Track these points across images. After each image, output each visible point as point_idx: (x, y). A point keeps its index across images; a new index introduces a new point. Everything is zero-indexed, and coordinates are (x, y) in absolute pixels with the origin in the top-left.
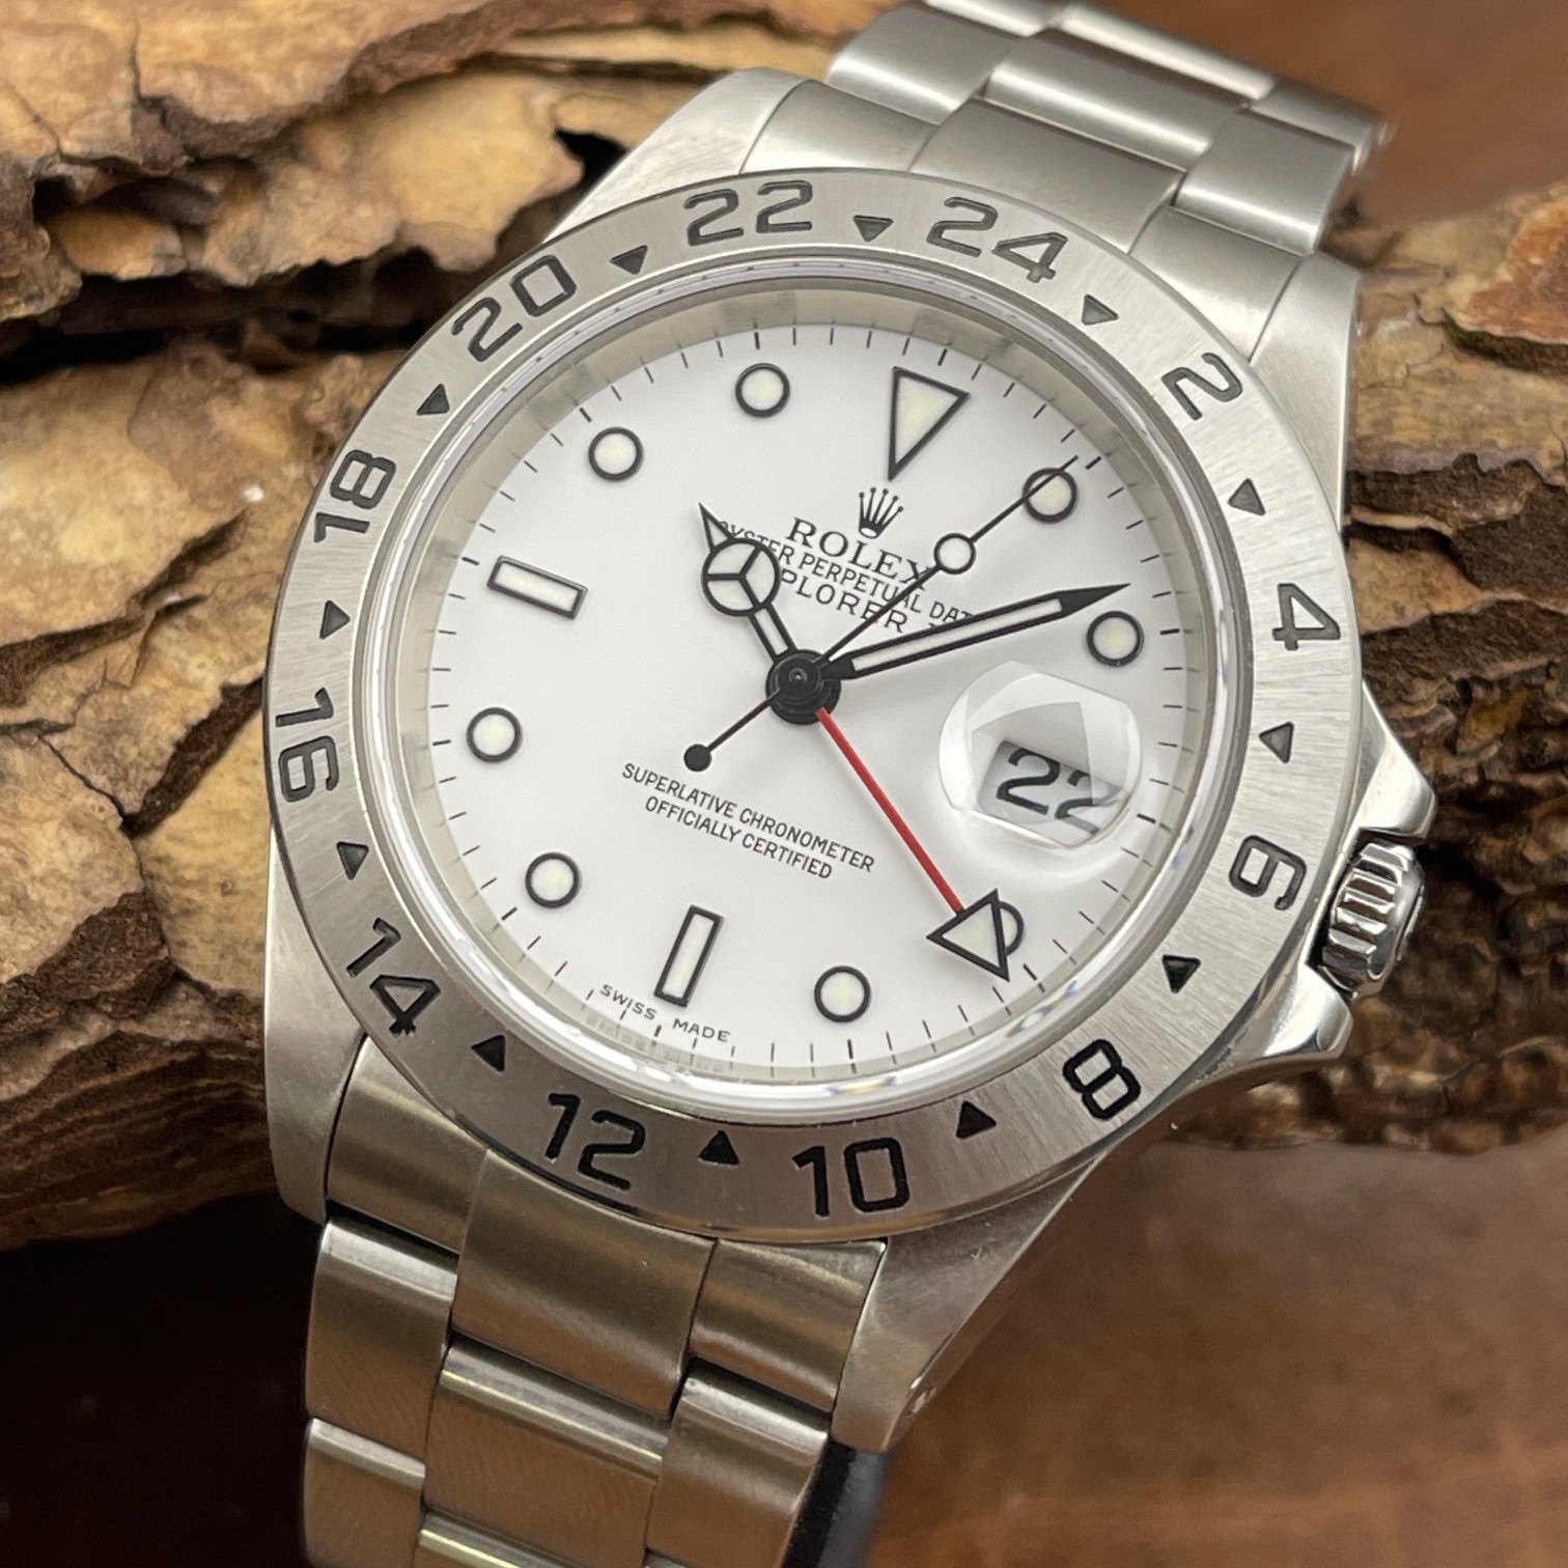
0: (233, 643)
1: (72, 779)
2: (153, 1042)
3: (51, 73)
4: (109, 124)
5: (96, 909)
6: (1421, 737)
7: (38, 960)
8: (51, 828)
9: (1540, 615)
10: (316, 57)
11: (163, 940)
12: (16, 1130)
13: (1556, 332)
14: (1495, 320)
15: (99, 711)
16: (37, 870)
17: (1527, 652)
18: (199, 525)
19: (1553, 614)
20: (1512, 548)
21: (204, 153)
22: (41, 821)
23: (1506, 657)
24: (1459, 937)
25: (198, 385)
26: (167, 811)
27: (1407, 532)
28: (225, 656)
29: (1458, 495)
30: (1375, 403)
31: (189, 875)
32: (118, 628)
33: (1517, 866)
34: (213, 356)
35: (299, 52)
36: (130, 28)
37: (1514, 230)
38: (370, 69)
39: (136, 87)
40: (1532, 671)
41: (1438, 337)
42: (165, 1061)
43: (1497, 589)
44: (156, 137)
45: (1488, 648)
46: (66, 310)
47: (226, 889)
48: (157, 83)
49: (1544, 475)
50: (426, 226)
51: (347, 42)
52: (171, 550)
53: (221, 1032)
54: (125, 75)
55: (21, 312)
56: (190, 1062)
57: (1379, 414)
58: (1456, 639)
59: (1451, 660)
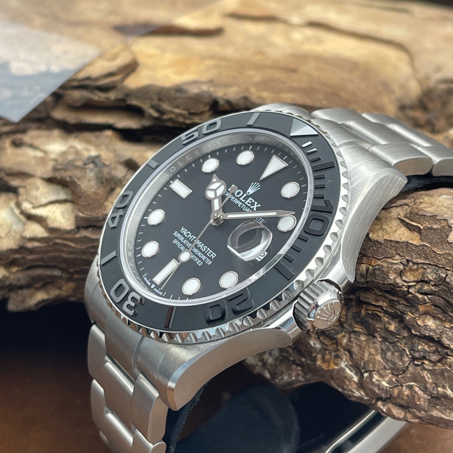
9: (432, 252)
17: (426, 259)
19: (435, 252)
20: (433, 235)
23: (420, 258)
27: (414, 226)
29: (428, 221)
33: (415, 324)
40: (425, 264)
43: (425, 242)
45: (417, 255)
49: (449, 224)
58: (411, 250)
59: (407, 254)
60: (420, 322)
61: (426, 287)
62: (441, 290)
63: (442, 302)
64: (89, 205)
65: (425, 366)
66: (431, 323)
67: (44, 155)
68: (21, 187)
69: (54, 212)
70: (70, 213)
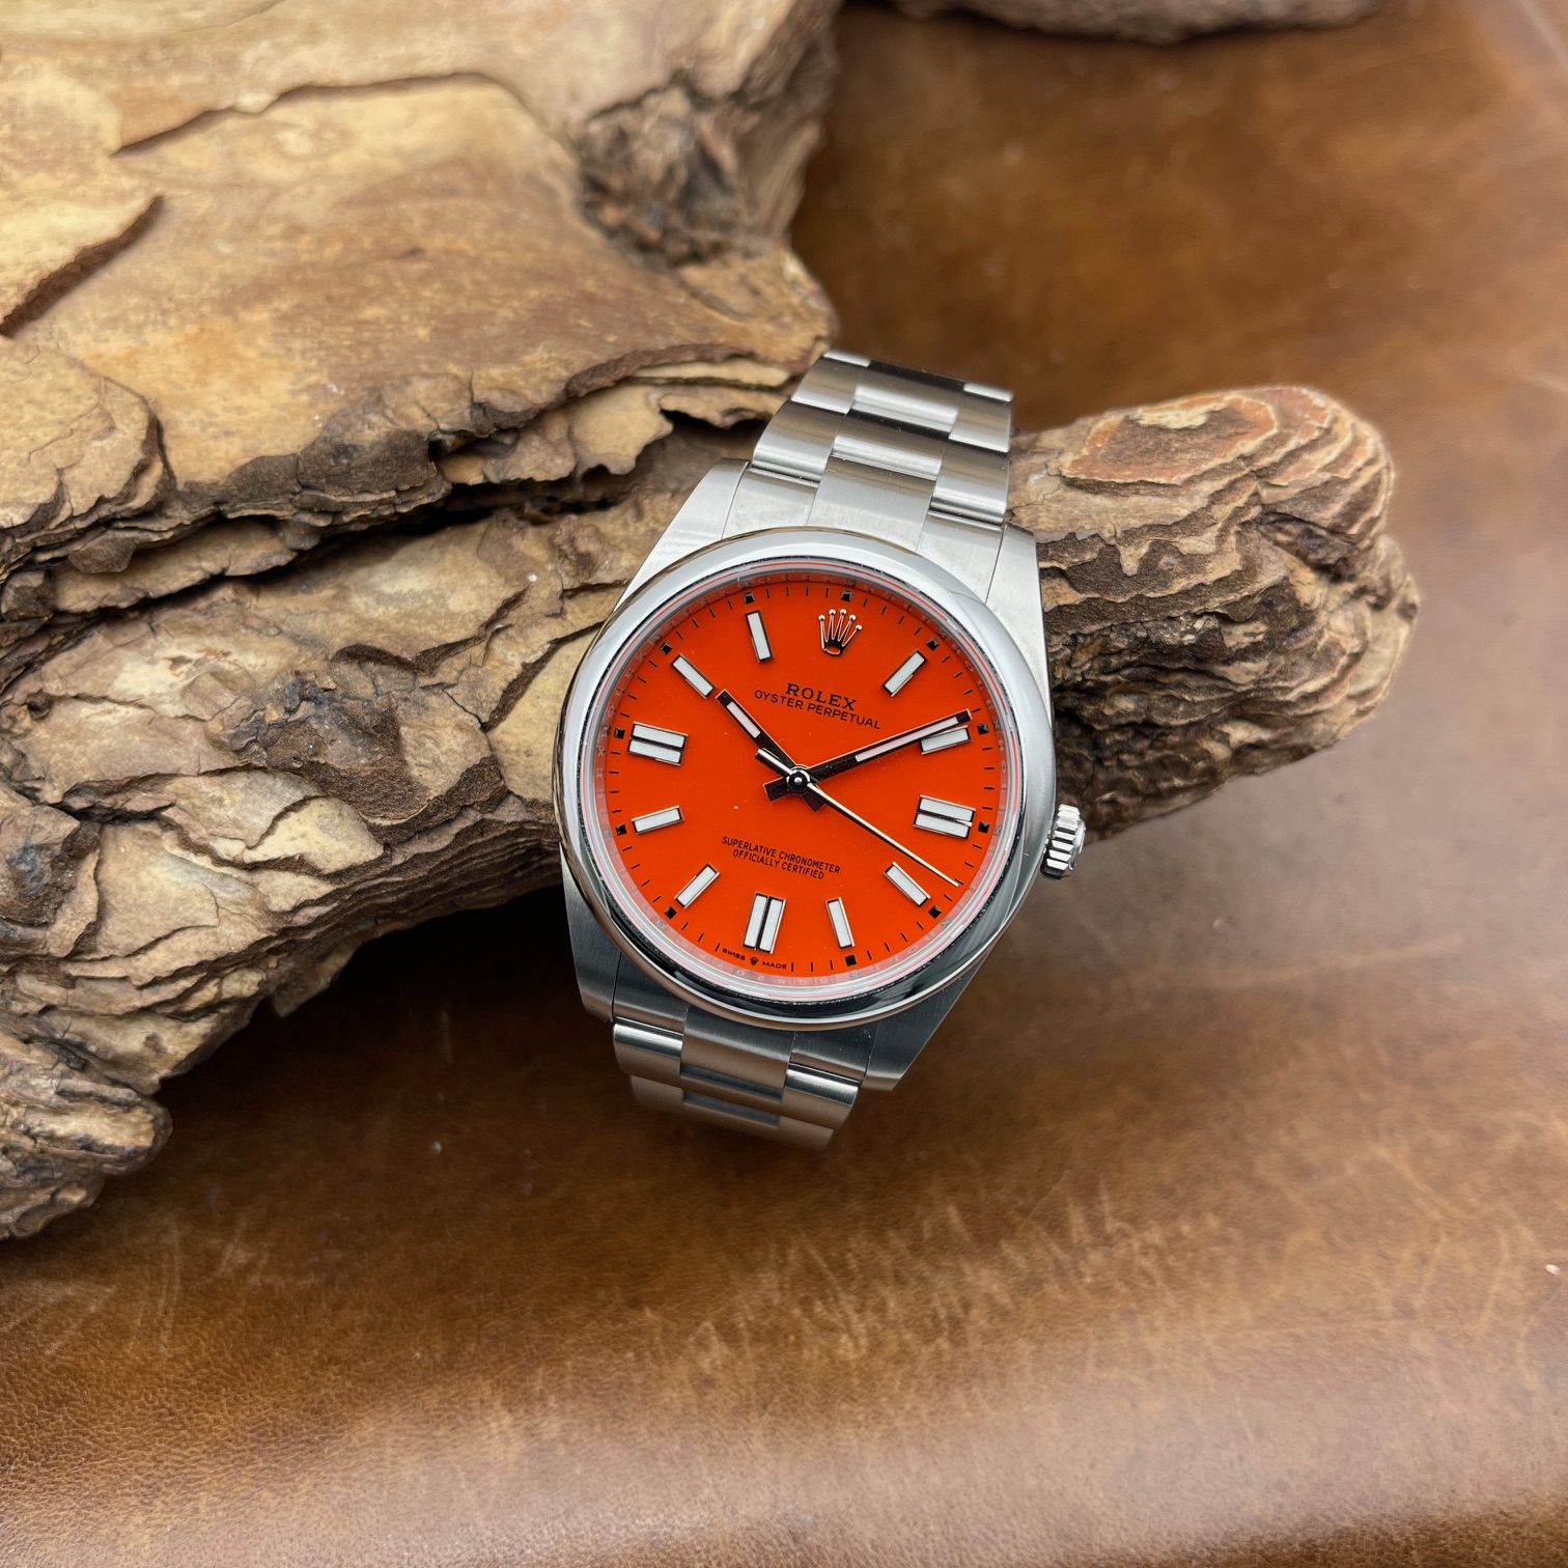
0: (526, 645)
1: (458, 708)
2: (499, 822)
3: (435, 395)
4: (461, 415)
5: (471, 765)
6: (1055, 661)
7: (445, 789)
8: (449, 730)
9: (1106, 604)
10: (552, 381)
11: (501, 778)
12: (442, 863)
13: (1109, 476)
14: (1081, 472)
15: (468, 677)
16: (444, 749)
17: (1101, 620)
18: (508, 593)
19: (1112, 603)
20: (1093, 573)
21: (505, 426)
22: (444, 727)
23: (1093, 623)
24: (1076, 750)
25: (506, 532)
26: (500, 720)
28: (524, 651)
29: (1068, 551)
30: (1029, 512)
31: (513, 748)
32: (475, 640)
33: (1100, 717)
34: (513, 519)
35: (545, 379)
36: (469, 374)
37: (1089, 432)
38: (575, 385)
39: (472, 399)
40: (1104, 629)
41: (1058, 481)
42: (504, 831)
43: (1087, 593)
44: (482, 420)
45: (1084, 619)
46: (447, 499)
47: (528, 754)
48: (480, 396)
49: (1106, 540)
50: (604, 455)
51: (565, 374)
52: (497, 604)
53: (528, 817)
54: (467, 394)
55: (426, 501)
56: (517, 831)
57: (1031, 517)
58: (1070, 616)
60: (1108, 712)
61: (1114, 661)
62: (1145, 656)
63: (1146, 671)
64: (386, 796)
65: (1128, 764)
66: (1126, 704)
67: (141, 712)
68: (166, 808)
69: (303, 836)
70: (337, 820)
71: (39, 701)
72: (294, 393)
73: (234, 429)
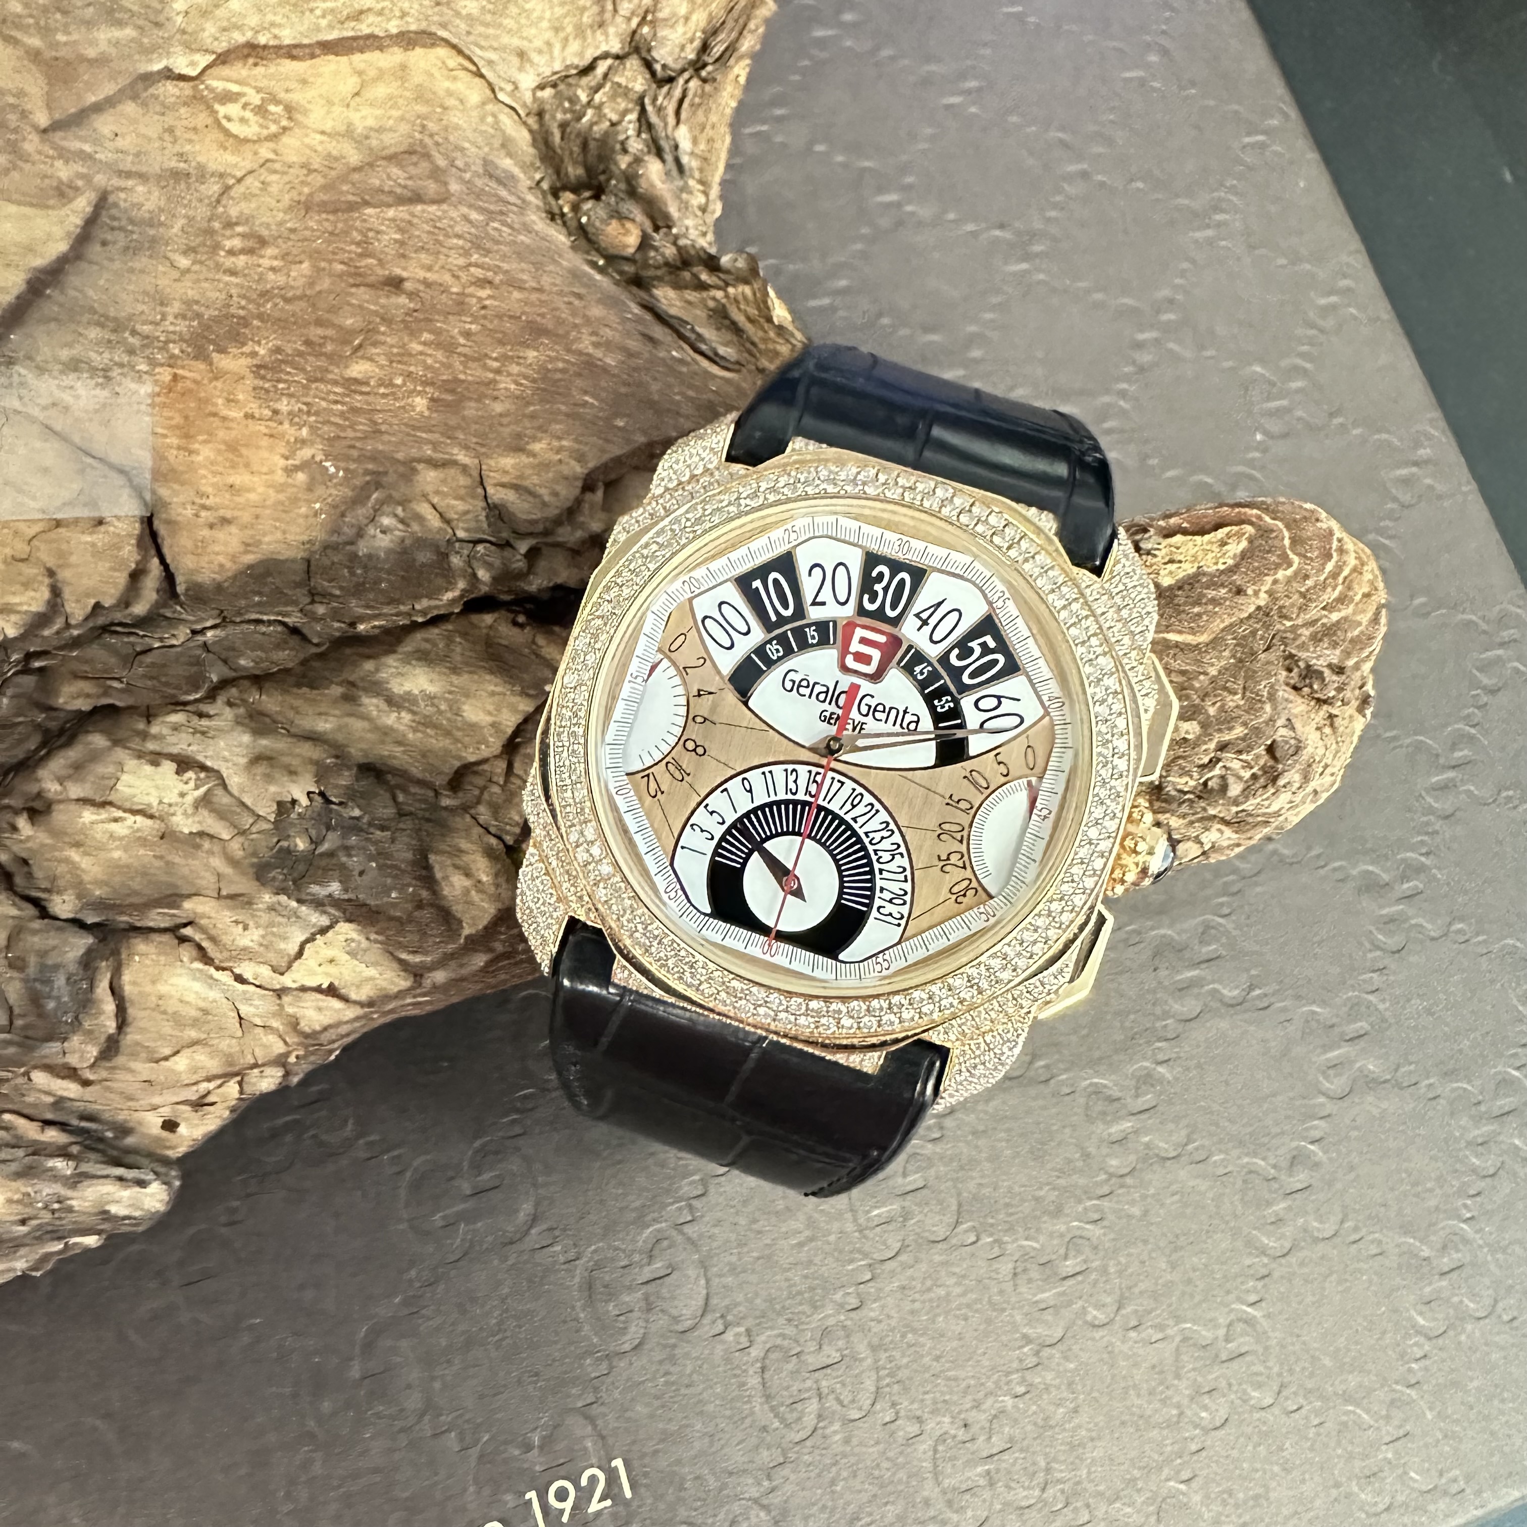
67: (149, 822)
68: (185, 925)
69: (331, 961)
70: (365, 944)
71: (37, 805)
72: (290, 471)
73: (228, 514)
